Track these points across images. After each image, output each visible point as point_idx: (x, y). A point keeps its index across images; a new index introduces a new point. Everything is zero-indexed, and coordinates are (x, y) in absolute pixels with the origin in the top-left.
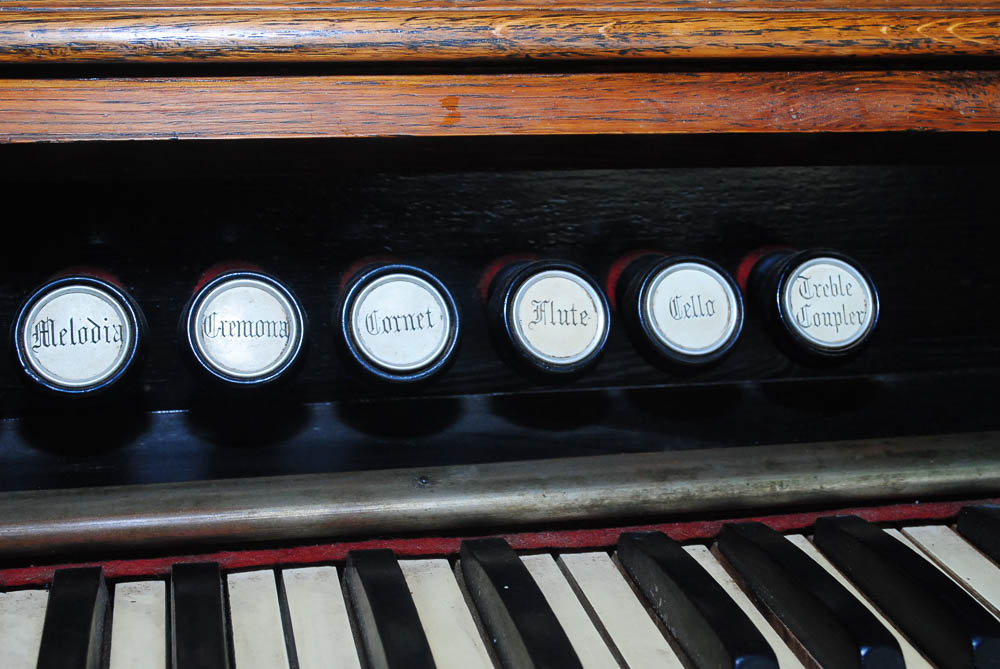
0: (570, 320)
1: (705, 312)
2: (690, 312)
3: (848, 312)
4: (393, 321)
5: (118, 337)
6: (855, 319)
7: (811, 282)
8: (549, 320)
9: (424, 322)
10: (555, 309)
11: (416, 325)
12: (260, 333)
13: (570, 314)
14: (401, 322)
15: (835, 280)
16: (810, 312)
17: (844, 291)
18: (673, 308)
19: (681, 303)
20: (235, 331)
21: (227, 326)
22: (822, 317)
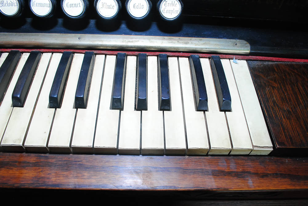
0: (110, 8)
1: (141, 8)
2: (138, 7)
3: (175, 10)
4: (72, 5)
5: (16, 5)
6: (176, 12)
7: (167, 3)
8: (105, 7)
9: (79, 6)
10: (107, 5)
11: (77, 6)
12: (44, 6)
13: (110, 6)
14: (74, 5)
15: (173, 3)
16: (166, 10)
17: (175, 5)
18: (134, 7)
19: (136, 5)
20: (39, 5)
21: (37, 4)
22: (168, 11)
